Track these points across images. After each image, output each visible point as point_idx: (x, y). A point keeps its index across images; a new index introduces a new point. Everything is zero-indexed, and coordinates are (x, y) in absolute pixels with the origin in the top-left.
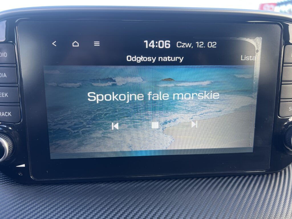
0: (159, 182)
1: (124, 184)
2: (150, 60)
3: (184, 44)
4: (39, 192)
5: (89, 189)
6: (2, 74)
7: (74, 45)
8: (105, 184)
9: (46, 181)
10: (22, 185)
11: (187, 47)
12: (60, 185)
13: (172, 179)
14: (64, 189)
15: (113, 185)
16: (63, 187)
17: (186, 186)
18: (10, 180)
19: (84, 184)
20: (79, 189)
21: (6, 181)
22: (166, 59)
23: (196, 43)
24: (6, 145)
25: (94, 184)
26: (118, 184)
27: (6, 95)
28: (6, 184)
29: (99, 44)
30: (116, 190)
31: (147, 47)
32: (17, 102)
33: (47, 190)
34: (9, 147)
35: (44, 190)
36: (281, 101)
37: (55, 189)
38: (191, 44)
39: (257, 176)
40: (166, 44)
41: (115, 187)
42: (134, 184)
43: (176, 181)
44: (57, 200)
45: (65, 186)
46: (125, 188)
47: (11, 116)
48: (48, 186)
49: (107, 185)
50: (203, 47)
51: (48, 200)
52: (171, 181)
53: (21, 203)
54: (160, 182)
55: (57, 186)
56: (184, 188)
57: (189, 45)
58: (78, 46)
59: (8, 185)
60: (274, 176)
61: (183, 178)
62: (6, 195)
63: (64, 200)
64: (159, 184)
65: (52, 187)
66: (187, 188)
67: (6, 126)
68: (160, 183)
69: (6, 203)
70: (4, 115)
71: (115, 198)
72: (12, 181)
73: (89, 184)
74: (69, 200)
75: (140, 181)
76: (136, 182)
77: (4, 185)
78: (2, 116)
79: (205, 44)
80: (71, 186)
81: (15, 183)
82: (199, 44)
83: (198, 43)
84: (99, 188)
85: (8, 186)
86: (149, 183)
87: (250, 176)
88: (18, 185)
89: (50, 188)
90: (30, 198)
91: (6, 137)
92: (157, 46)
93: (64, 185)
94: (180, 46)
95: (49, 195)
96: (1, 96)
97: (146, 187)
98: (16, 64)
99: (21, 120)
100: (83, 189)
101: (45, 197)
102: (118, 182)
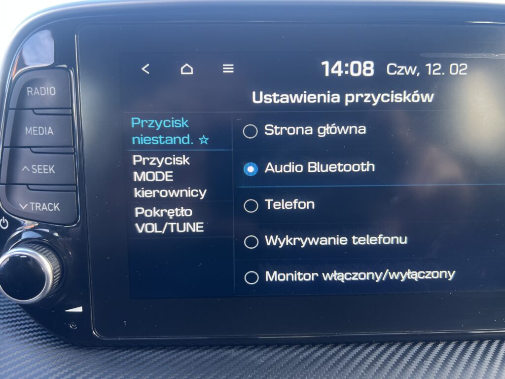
0: (347, 349)
1: (277, 351)
3: (402, 67)
4: (109, 364)
5: (207, 360)
6: (46, 128)
7: (184, 72)
8: (239, 349)
10: (76, 347)
11: (407, 73)
12: (149, 350)
13: (374, 343)
14: (157, 358)
15: (255, 352)
16: (155, 355)
17: (406, 360)
18: (52, 337)
19: (195, 349)
20: (186, 359)
21: (46, 339)
23: (427, 65)
24: (48, 266)
25: (215, 350)
26: (265, 351)
27: (51, 169)
28: (44, 346)
29: (233, 68)
30: (262, 364)
31: (327, 74)
32: (73, 183)
33: (124, 360)
34: (54, 271)
35: (118, 360)
37: (139, 359)
38: (416, 67)
40: (366, 68)
41: (259, 358)
42: (298, 352)
43: (382, 348)
45: (160, 352)
46: (280, 359)
48: (125, 352)
49: (243, 353)
50: (439, 74)
52: (372, 347)
54: (349, 348)
55: (142, 352)
57: (412, 70)
58: (192, 73)
59: (48, 347)
62: (45, 367)
64: (349, 352)
65: (133, 353)
67: (47, 231)
68: (351, 350)
70: (46, 208)
72: (56, 338)
73: (207, 349)
76: (300, 348)
77: (40, 347)
78: (41, 211)
80: (171, 352)
81: (61, 344)
82: (433, 68)
83: (429, 65)
84: (228, 359)
85: (49, 349)
86: (327, 351)
88: (67, 349)
89: (130, 355)
91: (48, 252)
92: (347, 72)
93: (158, 350)
94: (394, 72)
95: (129, 370)
96: (40, 171)
97: (324, 359)
98: (72, 108)
99: (78, 219)
100: (195, 360)
101: (121, 375)
102: (265, 348)
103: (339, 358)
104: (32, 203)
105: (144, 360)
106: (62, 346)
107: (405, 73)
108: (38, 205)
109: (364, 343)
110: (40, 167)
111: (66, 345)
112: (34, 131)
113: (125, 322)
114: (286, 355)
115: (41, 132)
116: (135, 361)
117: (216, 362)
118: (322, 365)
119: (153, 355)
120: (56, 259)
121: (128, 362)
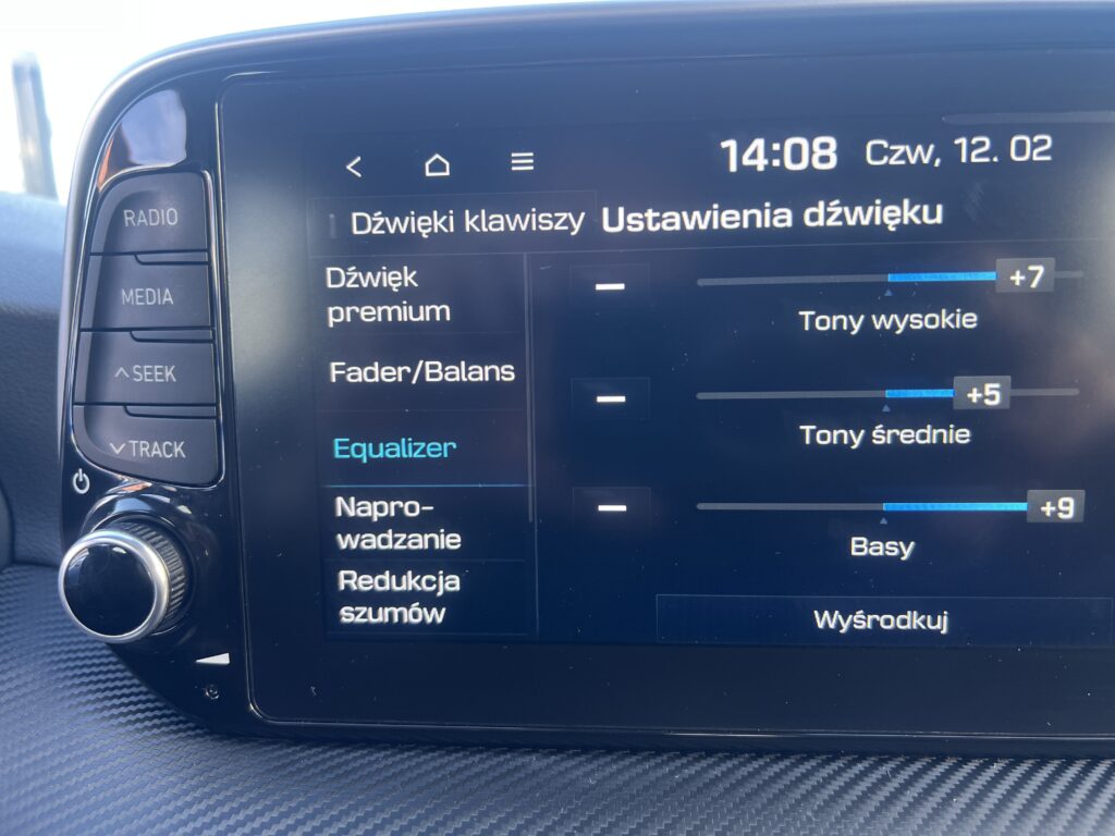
0: (782, 765)
1: (627, 762)
3: (901, 148)
4: (279, 773)
5: (478, 775)
6: (159, 291)
7: (431, 171)
8: (547, 756)
9: (306, 727)
10: (217, 736)
11: (913, 161)
12: (363, 748)
13: (844, 755)
14: (376, 766)
15: (581, 764)
16: (372, 758)
17: (911, 794)
18: (172, 715)
19: (456, 751)
20: (436, 769)
21: (160, 717)
22: (821, 216)
23: (957, 142)
24: (159, 569)
25: (498, 754)
26: (602, 761)
27: (169, 373)
28: (155, 731)
29: (531, 161)
30: (593, 788)
31: (733, 168)
32: (209, 401)
33: (308, 767)
34: (171, 579)
35: (297, 765)
37: (339, 766)
38: (932, 147)
40: (822, 153)
41: (587, 775)
42: (672, 766)
43: (860, 766)
44: (346, 813)
45: (382, 754)
46: (631, 779)
47: (184, 455)
48: (314, 750)
49: (556, 763)
50: (986, 160)
51: (310, 810)
52: (839, 763)
53: (204, 813)
54: (787, 762)
55: (348, 752)
56: (903, 798)
57: (923, 154)
58: (447, 173)
59: (164, 733)
61: (893, 756)
62: (152, 774)
64: (784, 772)
65: (329, 754)
66: (918, 801)
67: (167, 500)
68: (789, 768)
69: (148, 811)
70: (159, 452)
72: (181, 718)
73: (481, 752)
74: (394, 816)
75: (696, 755)
76: (679, 757)
77: (146, 733)
78: (150, 458)
79: (1000, 148)
80: (406, 754)
81: (189, 729)
82: (971, 148)
83: (963, 141)
84: (522, 775)
85: (165, 739)
86: (736, 768)
88: (199, 739)
89: (321, 756)
90: (241, 794)
91: (160, 541)
92: (776, 163)
93: (379, 750)
94: (881, 159)
95: (317, 787)
96: (149, 377)
97: (727, 783)
98: (208, 250)
99: (221, 474)
100: (452, 774)
101: (299, 796)
102: (604, 755)
103: (761, 782)
104: (134, 442)
105: (350, 768)
106: (190, 733)
107: (908, 161)
108: (144, 446)
109: (824, 754)
110: (148, 370)
111: (198, 731)
112: (137, 297)
113: (313, 688)
114: (646, 772)
115: (151, 300)
116: (332, 769)
117: (494, 780)
118: (722, 796)
119: (368, 759)
120: (177, 554)
121: (317, 771)
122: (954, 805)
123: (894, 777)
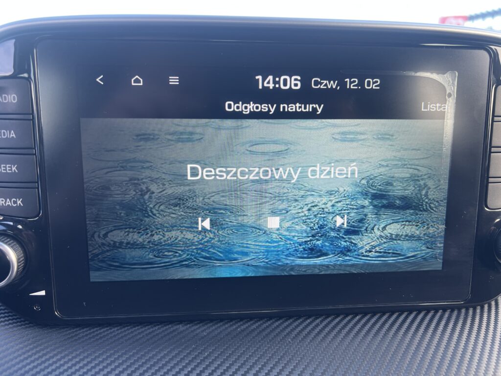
0: (279, 322)
1: (219, 325)
2: (265, 109)
3: (325, 82)
4: (70, 340)
5: (157, 335)
6: (8, 131)
7: (134, 83)
8: (186, 325)
9: (81, 320)
10: (40, 326)
11: (329, 87)
12: (107, 327)
13: (303, 317)
14: (114, 334)
15: (200, 327)
16: (112, 331)
17: (327, 330)
18: (18, 318)
19: (148, 325)
20: (139, 333)
21: (12, 320)
22: (294, 108)
23: (346, 80)
24: (13, 255)
25: (165, 326)
26: (209, 325)
27: (14, 168)
28: (10, 326)
29: (178, 80)
30: (205, 336)
31: (260, 87)
32: (34, 181)
33: (83, 337)
34: (18, 259)
35: (78, 336)
36: (490, 181)
37: (97, 335)
38: (336, 82)
39: (449, 311)
40: (293, 82)
41: (203, 331)
42: (237, 325)
43: (309, 321)
44: (102, 354)
45: (116, 329)
46: (221, 332)
47: (22, 205)
48: (85, 329)
49: (190, 327)
50: (356, 88)
51: (86, 354)
52: (301, 320)
53: (37, 359)
54: (281, 321)
55: (100, 329)
56: (324, 332)
57: (333, 85)
58: (141, 84)
59: (14, 327)
60: (478, 311)
61: (321, 316)
62: (11, 344)
63: (114, 354)
64: (280, 325)
65: (92, 330)
66: (329, 332)
67: (12, 223)
68: (282, 323)
69: (12, 360)
70: (10, 203)
71: (204, 350)
72: (22, 319)
73: (158, 325)
74: (123, 354)
75: (246, 320)
76: (239, 322)
77: (7, 327)
78: (5, 206)
79: (361, 83)
80: (126, 328)
81: (26, 324)
82: (351, 83)
83: (348, 80)
84: (176, 333)
85: (15, 329)
86: (262, 324)
87: (436, 312)
88: (32, 328)
89: (89, 332)
90: (54, 350)
91: (12, 243)
92: (277, 86)
93: (114, 327)
94: (318, 86)
95: (88, 345)
96: (4, 170)
97: (258, 331)
98: (33, 114)
99: (40, 213)
100: (147, 335)
101: (80, 349)
102: (209, 323)
103: (271, 329)
105: (102, 336)
106: (27, 326)
107: (327, 86)
108: (2, 201)
109: (295, 317)
110: (3, 167)
111: (30, 325)
113: (84, 303)
115: (4, 135)
116: (93, 337)
117: (165, 336)
118: (256, 336)
119: (110, 331)
120: (20, 249)
121: (87, 338)
122: (342, 333)
123: (321, 324)
